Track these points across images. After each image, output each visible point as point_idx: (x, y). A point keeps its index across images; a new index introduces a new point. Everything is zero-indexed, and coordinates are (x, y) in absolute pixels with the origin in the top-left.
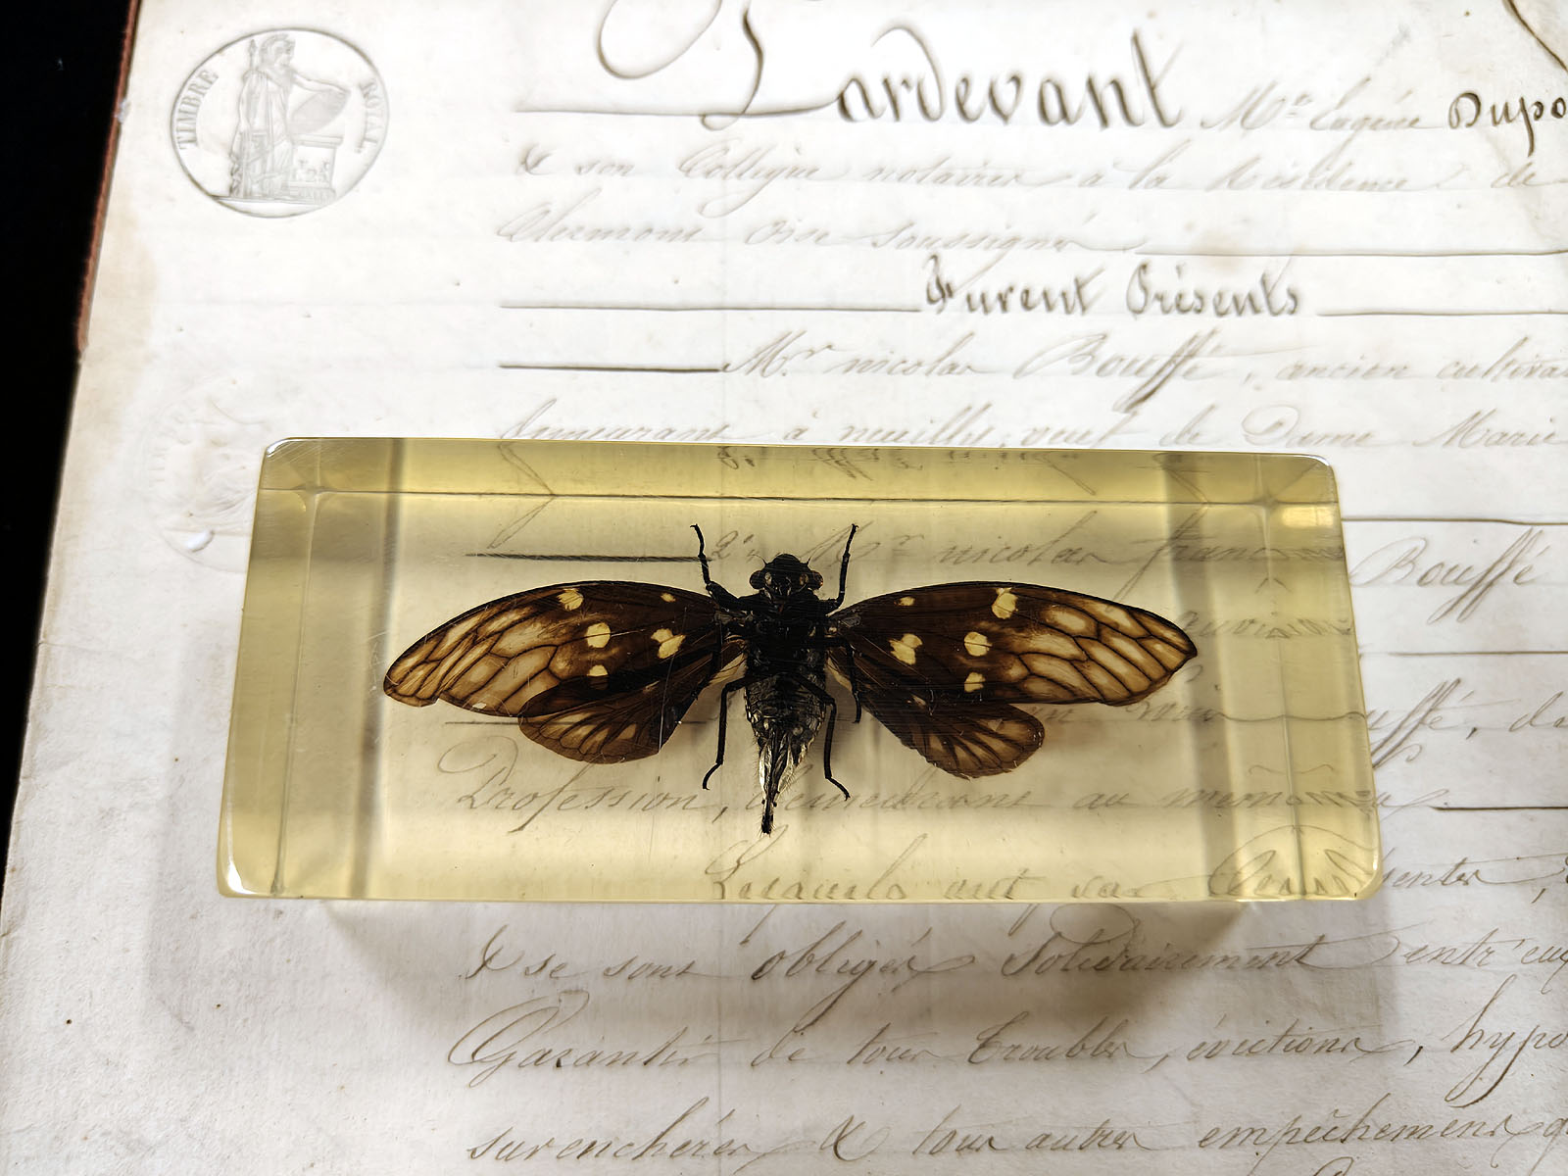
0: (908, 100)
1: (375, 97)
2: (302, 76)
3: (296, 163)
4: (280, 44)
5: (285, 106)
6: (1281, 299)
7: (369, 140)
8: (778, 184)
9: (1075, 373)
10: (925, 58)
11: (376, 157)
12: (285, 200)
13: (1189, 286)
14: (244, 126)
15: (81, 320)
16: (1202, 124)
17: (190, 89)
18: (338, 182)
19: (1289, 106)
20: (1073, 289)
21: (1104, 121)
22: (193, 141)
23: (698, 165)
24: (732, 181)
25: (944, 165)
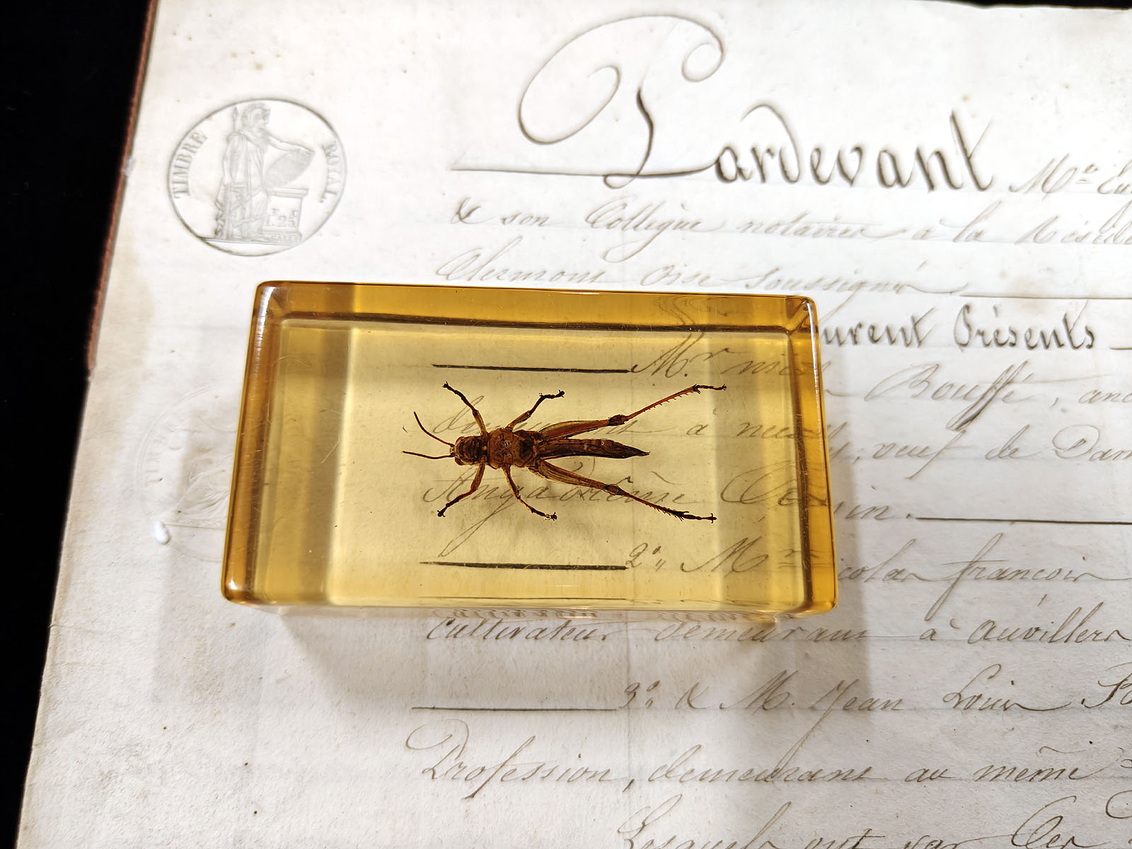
0: (772, 165)
1: (335, 156)
2: (275, 138)
3: (269, 211)
4: (258, 111)
5: (261, 163)
6: (1080, 336)
7: (330, 192)
8: (667, 234)
9: (915, 397)
10: (783, 130)
11: (336, 206)
12: (260, 241)
13: (1004, 325)
14: (227, 180)
15: (91, 344)
16: (1011, 189)
17: (184, 148)
18: (304, 227)
19: (1080, 175)
20: (910, 325)
21: (932, 186)
22: (186, 191)
23: (602, 217)
24: (630, 232)
25: (802, 220)
